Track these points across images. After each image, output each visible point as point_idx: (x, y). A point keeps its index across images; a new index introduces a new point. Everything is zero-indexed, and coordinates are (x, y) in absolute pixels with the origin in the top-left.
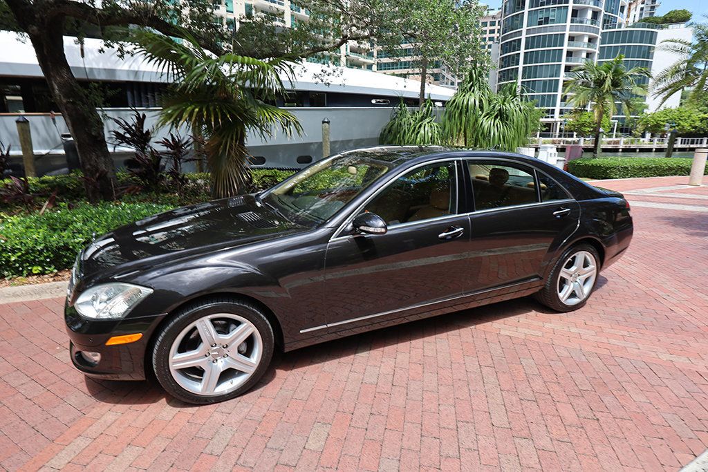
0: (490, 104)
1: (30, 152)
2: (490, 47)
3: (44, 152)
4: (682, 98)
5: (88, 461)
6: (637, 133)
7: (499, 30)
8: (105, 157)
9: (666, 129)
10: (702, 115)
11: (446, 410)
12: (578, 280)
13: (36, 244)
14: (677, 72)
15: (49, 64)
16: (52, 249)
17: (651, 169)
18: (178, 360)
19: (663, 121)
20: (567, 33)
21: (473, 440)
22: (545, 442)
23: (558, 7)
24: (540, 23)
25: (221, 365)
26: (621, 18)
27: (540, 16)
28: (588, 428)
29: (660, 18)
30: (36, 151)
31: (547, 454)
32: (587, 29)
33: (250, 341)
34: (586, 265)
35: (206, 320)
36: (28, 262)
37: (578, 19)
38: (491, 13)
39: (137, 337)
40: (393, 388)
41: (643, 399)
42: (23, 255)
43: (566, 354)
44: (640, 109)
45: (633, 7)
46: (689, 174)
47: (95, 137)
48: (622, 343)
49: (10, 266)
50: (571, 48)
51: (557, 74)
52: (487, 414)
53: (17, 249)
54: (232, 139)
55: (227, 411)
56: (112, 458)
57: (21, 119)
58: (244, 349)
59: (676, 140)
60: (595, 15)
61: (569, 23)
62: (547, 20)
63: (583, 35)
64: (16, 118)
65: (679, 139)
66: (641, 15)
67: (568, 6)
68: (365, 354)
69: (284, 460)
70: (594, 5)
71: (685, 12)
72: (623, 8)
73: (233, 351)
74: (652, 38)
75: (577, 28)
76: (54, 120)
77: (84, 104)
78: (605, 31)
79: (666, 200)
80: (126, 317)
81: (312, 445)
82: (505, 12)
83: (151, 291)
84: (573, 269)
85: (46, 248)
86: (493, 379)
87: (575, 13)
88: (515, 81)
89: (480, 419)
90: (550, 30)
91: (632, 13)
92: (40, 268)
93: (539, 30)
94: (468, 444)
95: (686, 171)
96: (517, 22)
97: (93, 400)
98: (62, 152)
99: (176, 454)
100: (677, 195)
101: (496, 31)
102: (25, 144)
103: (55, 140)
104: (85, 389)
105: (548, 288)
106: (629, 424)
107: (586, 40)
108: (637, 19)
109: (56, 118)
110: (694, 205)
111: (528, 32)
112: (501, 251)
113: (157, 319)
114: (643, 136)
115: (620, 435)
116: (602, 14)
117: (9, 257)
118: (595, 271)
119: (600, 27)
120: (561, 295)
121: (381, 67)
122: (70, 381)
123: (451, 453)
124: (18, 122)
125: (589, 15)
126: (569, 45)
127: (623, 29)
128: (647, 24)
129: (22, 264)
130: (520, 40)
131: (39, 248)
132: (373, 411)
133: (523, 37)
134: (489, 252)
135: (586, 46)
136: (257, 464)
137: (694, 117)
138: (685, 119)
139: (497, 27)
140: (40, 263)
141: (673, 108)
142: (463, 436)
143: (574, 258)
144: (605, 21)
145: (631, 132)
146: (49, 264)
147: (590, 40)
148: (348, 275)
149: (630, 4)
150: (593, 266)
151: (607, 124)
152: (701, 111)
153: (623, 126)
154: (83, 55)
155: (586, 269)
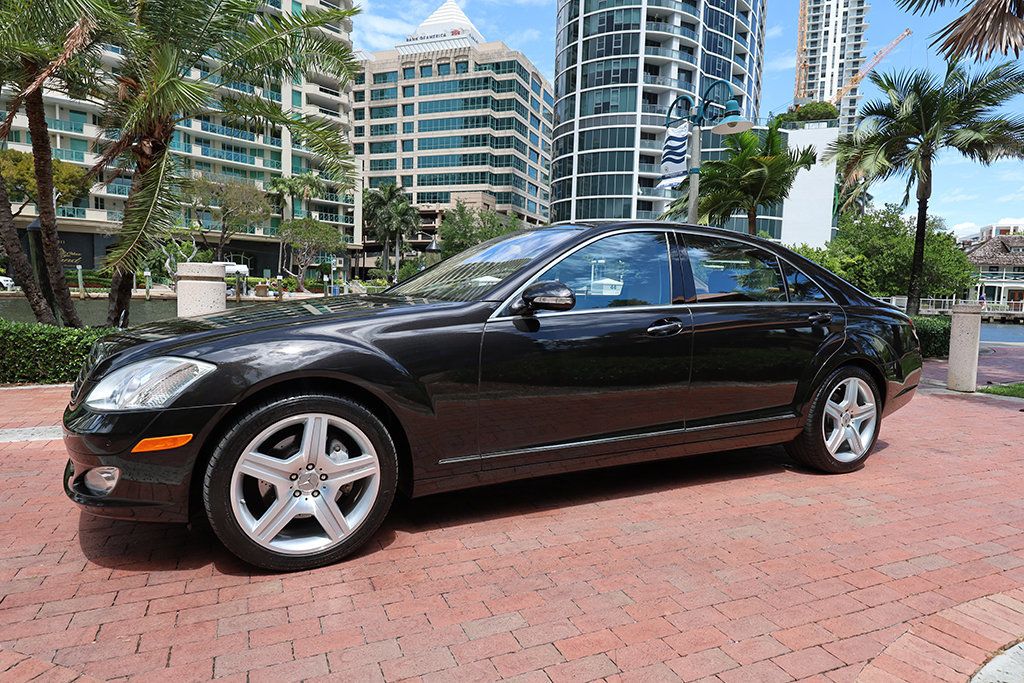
12: (851, 424)
20: (638, 127)
23: (621, 87)
24: (597, 111)
27: (597, 100)
34: (861, 401)
39: (183, 439)
50: (646, 150)
51: (628, 189)
61: (639, 113)
62: (606, 107)
67: (636, 87)
70: (681, 87)
75: (653, 121)
80: (170, 407)
83: (213, 368)
84: (844, 404)
87: (647, 97)
90: (613, 121)
93: (597, 121)
105: (809, 433)
111: (582, 124)
113: (221, 411)
118: (874, 412)
120: (828, 444)
125: (672, 100)
126: (642, 145)
130: (571, 137)
133: (576, 132)
143: (843, 387)
150: (870, 404)
155: (862, 407)
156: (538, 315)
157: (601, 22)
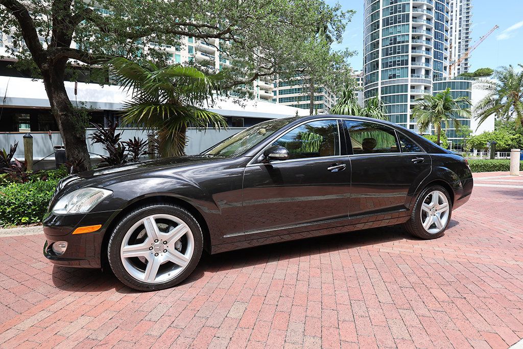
0: (359, 112)
1: (31, 158)
2: (357, 95)
3: (40, 159)
4: (495, 125)
5: (48, 325)
6: (467, 149)
7: (362, 84)
8: (84, 153)
9: (488, 146)
10: (512, 136)
11: (341, 293)
12: (436, 214)
13: (27, 200)
14: (489, 102)
15: (53, 89)
16: (38, 204)
17: (481, 166)
18: (127, 251)
19: (485, 141)
20: (409, 84)
21: (365, 311)
22: (423, 311)
23: (401, 68)
24: (390, 78)
25: (162, 258)
26: (445, 74)
27: (390, 73)
28: (458, 303)
29: (472, 73)
30: (35, 158)
31: (426, 319)
32: (422, 81)
33: (184, 240)
34: (440, 202)
35: (152, 218)
36: (19, 213)
37: (416, 75)
38: (356, 73)
39: (97, 227)
40: (298, 282)
41: (500, 286)
42: (16, 208)
43: (433, 261)
44: (467, 133)
45: (452, 68)
46: (509, 170)
47: (79, 138)
48: (477, 256)
49: (4, 217)
50: (413, 94)
51: (406, 110)
52: (375, 296)
53: (12, 203)
54: (176, 129)
55: (164, 295)
56: (68, 323)
57: (27, 135)
58: (180, 246)
59: (496, 154)
60: (427, 72)
61: (410, 78)
62: (394, 76)
63: (420, 85)
64: (24, 135)
65: (498, 153)
66: (459, 73)
67: (408, 67)
68: (275, 263)
69: (208, 324)
70: (426, 66)
71: (488, 69)
72: (445, 68)
73: (171, 247)
74: (468, 85)
75: (415, 81)
76: (50, 136)
77: (73, 115)
78: (435, 82)
79: (495, 183)
80: (90, 212)
81: (232, 314)
82: (365, 72)
83: (111, 192)
84: (431, 204)
85: (34, 204)
86: (377, 276)
87: (413, 71)
88: (375, 97)
89: (369, 298)
90: (397, 82)
91: (452, 72)
92: (27, 219)
94: (361, 313)
95: (506, 168)
96: (374, 78)
97: (57, 289)
98: (54, 158)
99: (121, 321)
100: (503, 180)
101: (360, 85)
102: (28, 153)
103: (49, 150)
104: (52, 283)
105: (414, 218)
106: (491, 301)
107: (423, 88)
108: (456, 75)
109: (52, 135)
110: (517, 185)
111: (382, 83)
112: (374, 195)
113: (115, 213)
114: (472, 151)
115: (484, 307)
116: (432, 72)
117: (5, 209)
118: (448, 207)
119: (432, 80)
120: (424, 225)
121: (281, 100)
122: (41, 279)
123: (347, 319)
124: (24, 137)
125: (423, 72)
126: (411, 91)
127: (447, 80)
128: (464, 77)
129: (15, 215)
130: (377, 89)
131: (28, 203)
132: (282, 295)
133: (379, 87)
134: (365, 195)
135: (423, 92)
136: (187, 327)
137: (506, 137)
138: (500, 140)
139: (360, 82)
140: (28, 215)
141: (491, 132)
142: (356, 309)
143: (431, 196)
144: (434, 76)
145: (462, 149)
146: (35, 216)
147: (425, 88)
148: (260, 203)
149: (450, 66)
150: (446, 204)
151: (445, 144)
152: (510, 133)
153: (456, 145)
154: (76, 93)
155: (441, 205)
156: (272, 163)
157: (391, 40)
